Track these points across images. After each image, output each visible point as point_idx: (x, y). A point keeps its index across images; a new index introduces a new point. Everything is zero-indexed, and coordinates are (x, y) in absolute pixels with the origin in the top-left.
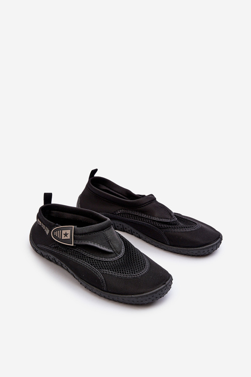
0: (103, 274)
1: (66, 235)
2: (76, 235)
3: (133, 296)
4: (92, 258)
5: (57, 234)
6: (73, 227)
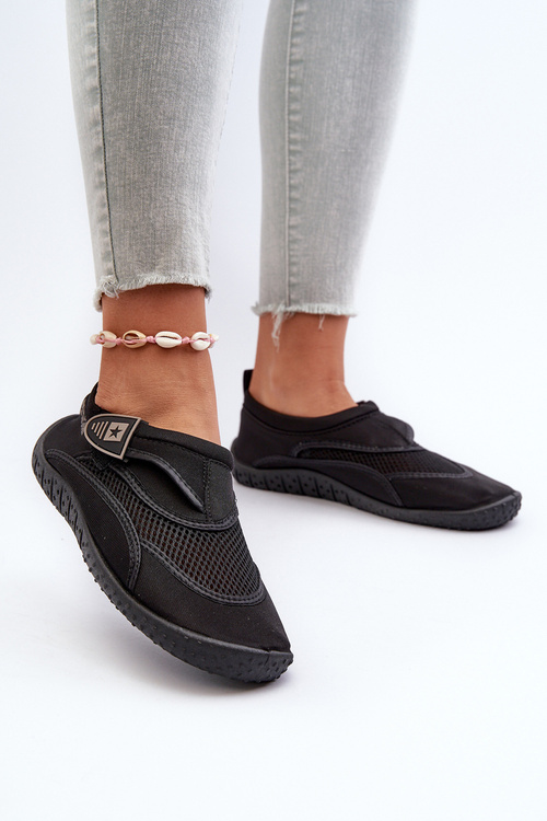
1: (115, 432)
2: (139, 437)
4: (146, 505)
5: (98, 428)
6: (139, 419)
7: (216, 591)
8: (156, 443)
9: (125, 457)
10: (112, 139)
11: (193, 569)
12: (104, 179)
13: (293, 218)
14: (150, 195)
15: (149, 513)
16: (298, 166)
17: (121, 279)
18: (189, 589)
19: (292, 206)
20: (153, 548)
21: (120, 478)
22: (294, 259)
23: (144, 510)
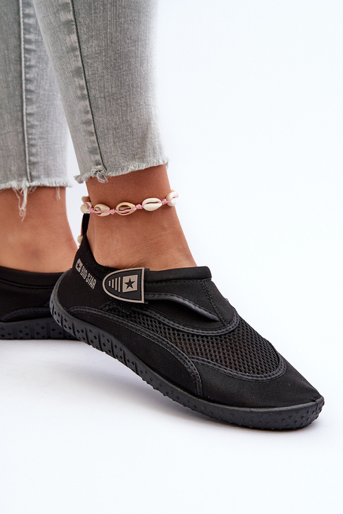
0: (196, 364)
1: (130, 284)
2: (149, 283)
3: (253, 409)
4: (178, 330)
5: (113, 283)
6: (143, 269)
7: (258, 374)
8: (164, 284)
9: (145, 300)
10: (90, 61)
11: (235, 365)
12: (86, 92)
13: (30, 107)
14: (126, 103)
15: (183, 335)
16: (33, 63)
17: (109, 169)
18: (240, 379)
19: (28, 97)
20: (201, 359)
21: (147, 316)
22: (33, 142)
23: (179, 335)
